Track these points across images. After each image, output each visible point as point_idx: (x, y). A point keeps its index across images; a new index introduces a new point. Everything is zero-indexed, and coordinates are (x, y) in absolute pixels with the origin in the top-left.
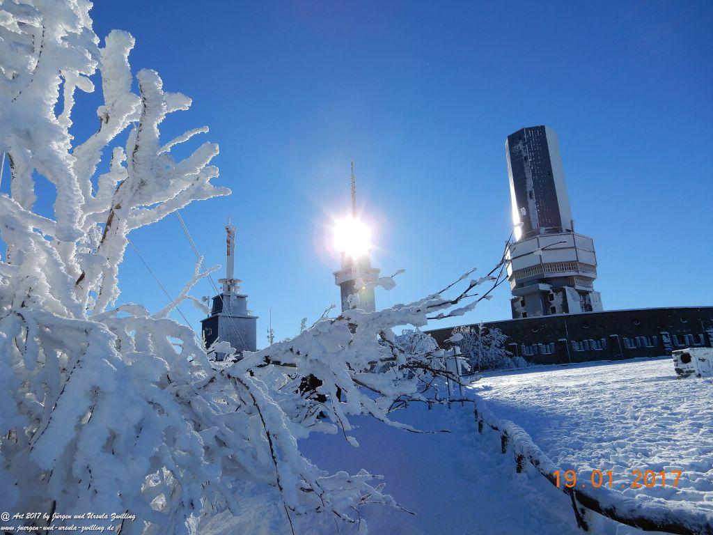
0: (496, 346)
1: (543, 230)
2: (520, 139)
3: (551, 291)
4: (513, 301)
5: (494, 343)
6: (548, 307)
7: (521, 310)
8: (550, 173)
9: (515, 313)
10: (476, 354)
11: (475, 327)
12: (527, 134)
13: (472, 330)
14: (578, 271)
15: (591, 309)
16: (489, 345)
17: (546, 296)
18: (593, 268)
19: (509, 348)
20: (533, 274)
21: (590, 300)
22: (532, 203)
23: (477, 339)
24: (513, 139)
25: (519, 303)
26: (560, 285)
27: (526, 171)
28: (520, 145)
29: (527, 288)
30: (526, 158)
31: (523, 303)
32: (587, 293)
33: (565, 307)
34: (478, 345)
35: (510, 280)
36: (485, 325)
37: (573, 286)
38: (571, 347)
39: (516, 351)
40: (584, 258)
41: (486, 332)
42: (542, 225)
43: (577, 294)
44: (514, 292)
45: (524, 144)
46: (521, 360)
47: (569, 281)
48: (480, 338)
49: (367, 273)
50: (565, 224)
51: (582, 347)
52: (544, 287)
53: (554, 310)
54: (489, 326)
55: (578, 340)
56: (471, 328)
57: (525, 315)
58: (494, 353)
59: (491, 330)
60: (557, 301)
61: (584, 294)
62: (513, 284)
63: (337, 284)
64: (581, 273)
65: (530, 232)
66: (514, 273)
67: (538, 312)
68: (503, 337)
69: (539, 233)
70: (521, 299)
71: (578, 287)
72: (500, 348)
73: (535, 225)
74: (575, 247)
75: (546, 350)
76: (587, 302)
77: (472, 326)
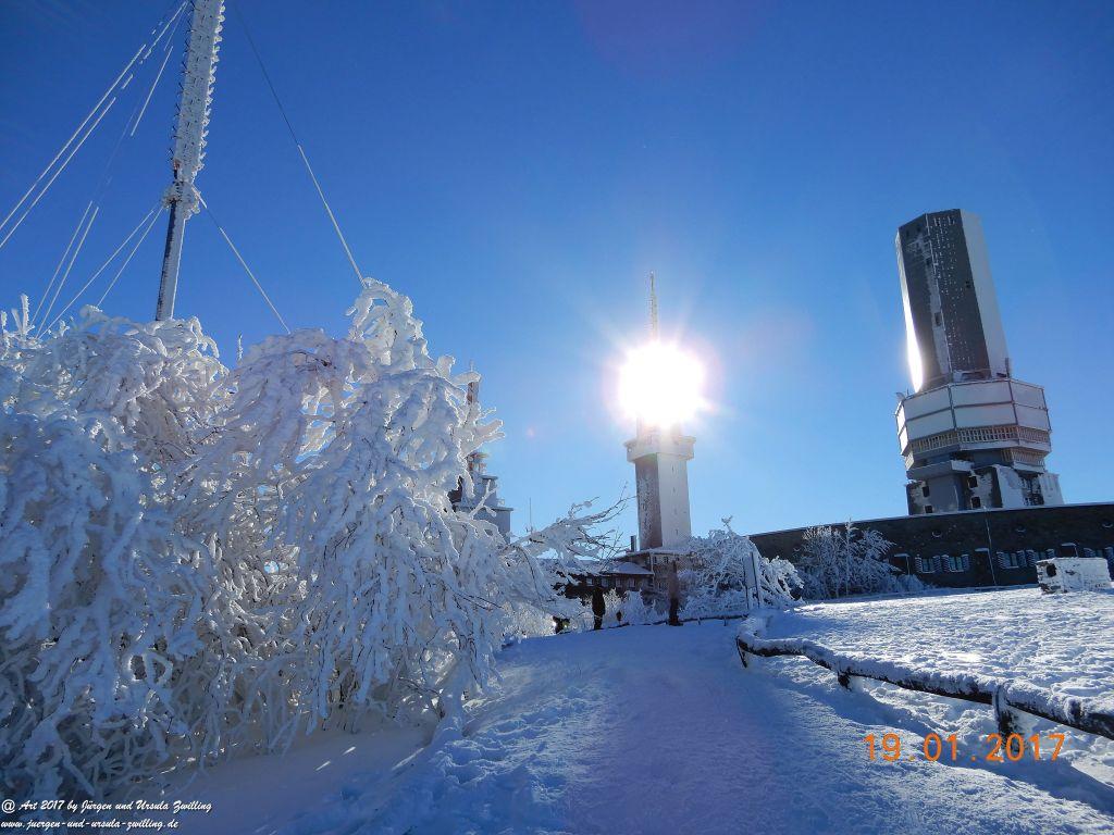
0: (873, 557)
1: (958, 374)
2: (919, 230)
3: (972, 472)
4: (909, 488)
5: (870, 552)
6: (967, 498)
7: (923, 501)
8: (970, 285)
9: (913, 507)
10: (842, 569)
11: (841, 527)
12: (931, 223)
13: (836, 533)
14: (1018, 441)
15: (1041, 500)
16: (863, 556)
17: (964, 482)
18: (1044, 435)
19: (895, 561)
20: (942, 445)
21: (1039, 487)
22: (940, 332)
23: (842, 546)
24: (909, 232)
25: (920, 490)
26: (988, 462)
27: (929, 282)
28: (919, 241)
29: (932, 468)
30: (929, 262)
31: (926, 492)
32: (1035, 475)
33: (996, 497)
34: (844, 557)
35: (906, 453)
36: (856, 524)
37: (1010, 464)
38: (996, 561)
39: (905, 567)
40: (1028, 419)
41: (858, 536)
42: (958, 366)
43: (1016, 475)
44: (910, 474)
45: (926, 240)
46: (913, 579)
47: (1002, 456)
48: (847, 546)
49: (676, 443)
50: (996, 365)
51: (1015, 562)
52: (959, 465)
53: (977, 502)
54: (861, 527)
55: (1010, 551)
56: (833, 530)
57: (929, 509)
58: (869, 568)
59: (866, 534)
60: (982, 488)
61: (1029, 477)
62: (910, 461)
63: (630, 460)
64: (1023, 444)
65: (936, 380)
66: (911, 443)
67: (952, 506)
68: (885, 544)
69: (952, 381)
70: (923, 484)
71: (1017, 466)
72: (881, 560)
73: (945, 366)
74: (1012, 402)
75: (956, 565)
76: (1035, 489)
77: (834, 527)
